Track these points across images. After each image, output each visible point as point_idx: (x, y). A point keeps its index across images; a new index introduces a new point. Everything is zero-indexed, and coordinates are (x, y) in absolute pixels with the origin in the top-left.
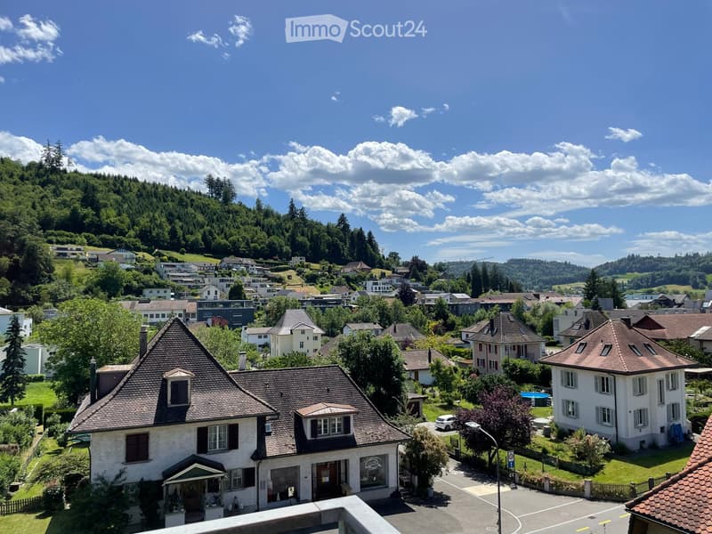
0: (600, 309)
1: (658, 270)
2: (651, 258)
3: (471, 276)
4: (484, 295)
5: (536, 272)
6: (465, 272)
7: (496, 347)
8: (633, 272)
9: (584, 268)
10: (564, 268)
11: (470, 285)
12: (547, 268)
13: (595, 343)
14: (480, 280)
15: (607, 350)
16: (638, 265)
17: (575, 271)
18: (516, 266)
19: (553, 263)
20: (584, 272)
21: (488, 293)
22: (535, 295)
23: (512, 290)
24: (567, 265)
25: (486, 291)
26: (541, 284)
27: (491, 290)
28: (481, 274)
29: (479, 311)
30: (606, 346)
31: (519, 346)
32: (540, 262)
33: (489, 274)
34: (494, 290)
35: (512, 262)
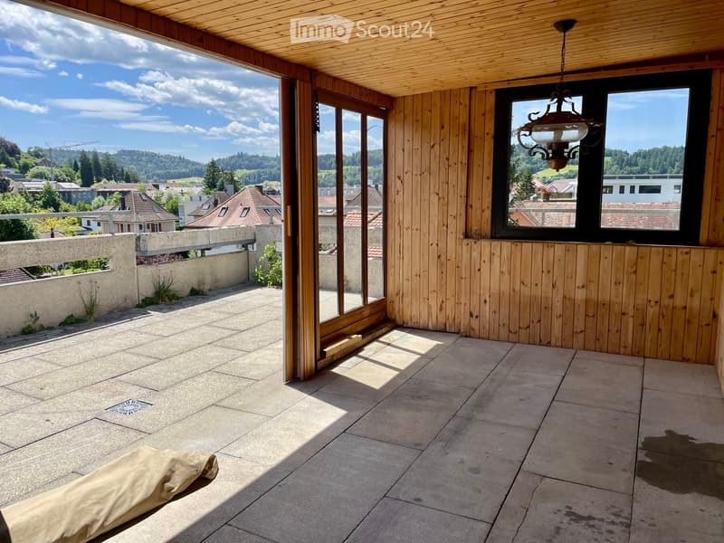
0: (226, 191)
1: (263, 168)
2: (257, 156)
3: (79, 164)
4: (96, 185)
5: (150, 165)
6: (70, 160)
7: (129, 226)
8: (242, 169)
9: (199, 164)
10: (178, 163)
11: (79, 174)
12: (162, 162)
13: (235, 207)
14: (91, 169)
15: (246, 211)
16: (247, 162)
17: (190, 166)
18: (128, 158)
19: (167, 157)
20: (199, 167)
21: (102, 183)
22: (154, 185)
23: (128, 180)
24: (181, 160)
25: (99, 181)
26: (155, 178)
27: (105, 180)
28: (91, 162)
29: (96, 199)
30: (245, 209)
31: (153, 225)
32: (154, 155)
33: (101, 162)
34: (109, 180)
35: (123, 153)
